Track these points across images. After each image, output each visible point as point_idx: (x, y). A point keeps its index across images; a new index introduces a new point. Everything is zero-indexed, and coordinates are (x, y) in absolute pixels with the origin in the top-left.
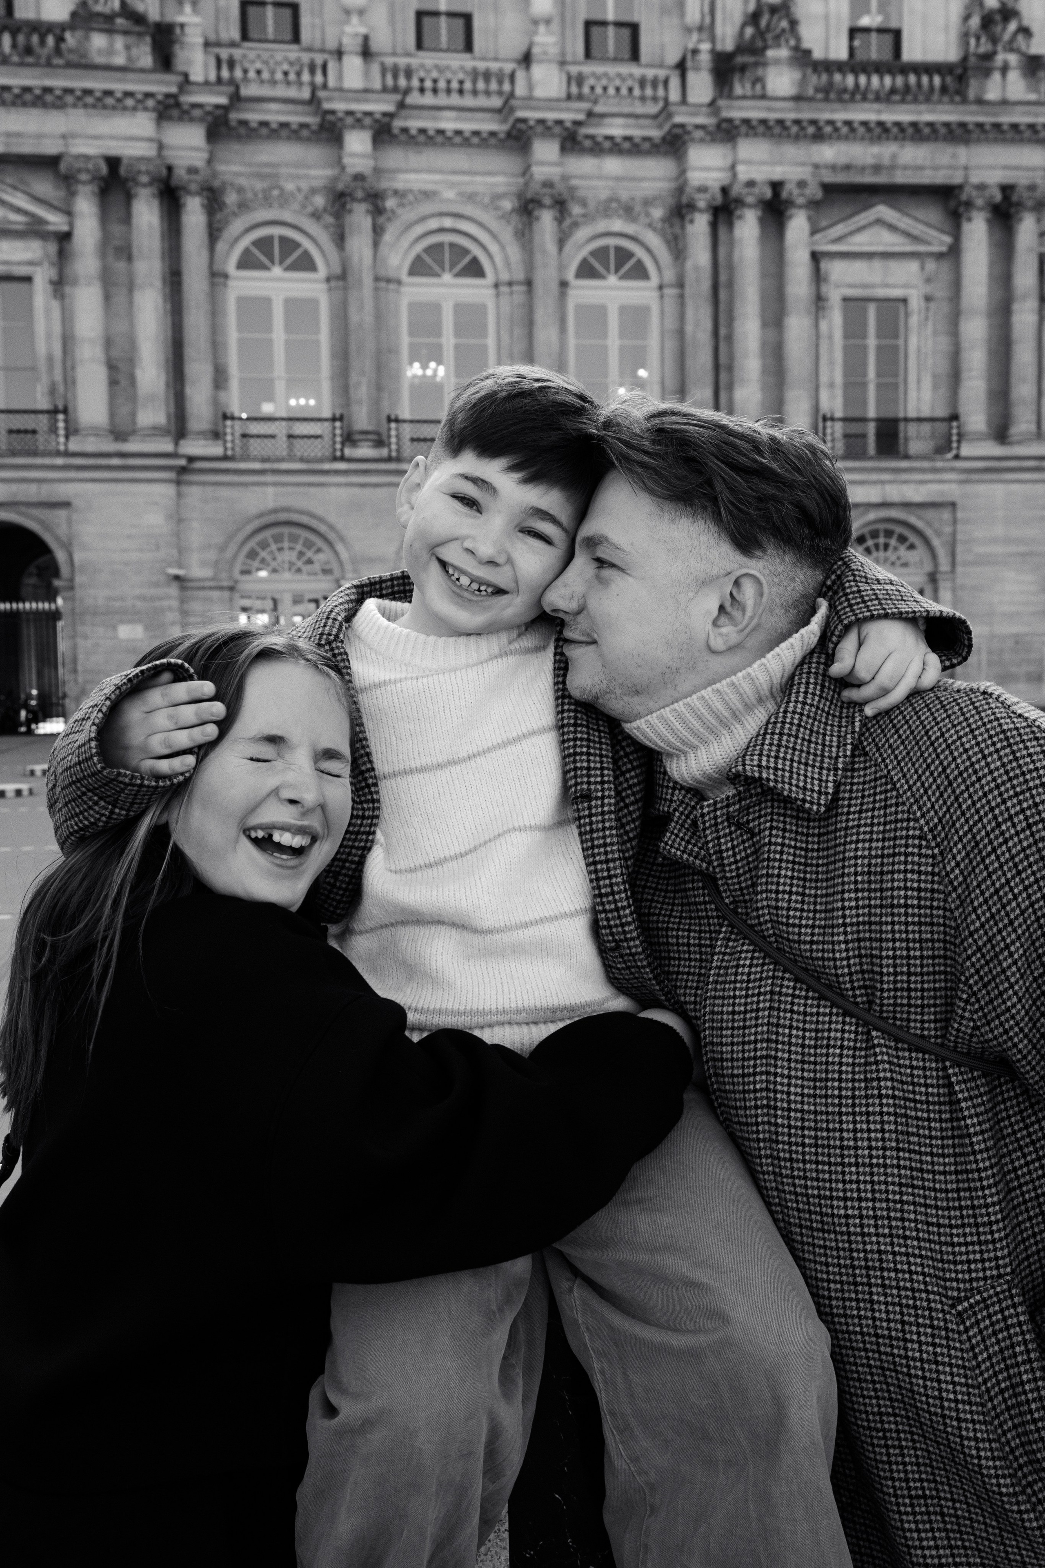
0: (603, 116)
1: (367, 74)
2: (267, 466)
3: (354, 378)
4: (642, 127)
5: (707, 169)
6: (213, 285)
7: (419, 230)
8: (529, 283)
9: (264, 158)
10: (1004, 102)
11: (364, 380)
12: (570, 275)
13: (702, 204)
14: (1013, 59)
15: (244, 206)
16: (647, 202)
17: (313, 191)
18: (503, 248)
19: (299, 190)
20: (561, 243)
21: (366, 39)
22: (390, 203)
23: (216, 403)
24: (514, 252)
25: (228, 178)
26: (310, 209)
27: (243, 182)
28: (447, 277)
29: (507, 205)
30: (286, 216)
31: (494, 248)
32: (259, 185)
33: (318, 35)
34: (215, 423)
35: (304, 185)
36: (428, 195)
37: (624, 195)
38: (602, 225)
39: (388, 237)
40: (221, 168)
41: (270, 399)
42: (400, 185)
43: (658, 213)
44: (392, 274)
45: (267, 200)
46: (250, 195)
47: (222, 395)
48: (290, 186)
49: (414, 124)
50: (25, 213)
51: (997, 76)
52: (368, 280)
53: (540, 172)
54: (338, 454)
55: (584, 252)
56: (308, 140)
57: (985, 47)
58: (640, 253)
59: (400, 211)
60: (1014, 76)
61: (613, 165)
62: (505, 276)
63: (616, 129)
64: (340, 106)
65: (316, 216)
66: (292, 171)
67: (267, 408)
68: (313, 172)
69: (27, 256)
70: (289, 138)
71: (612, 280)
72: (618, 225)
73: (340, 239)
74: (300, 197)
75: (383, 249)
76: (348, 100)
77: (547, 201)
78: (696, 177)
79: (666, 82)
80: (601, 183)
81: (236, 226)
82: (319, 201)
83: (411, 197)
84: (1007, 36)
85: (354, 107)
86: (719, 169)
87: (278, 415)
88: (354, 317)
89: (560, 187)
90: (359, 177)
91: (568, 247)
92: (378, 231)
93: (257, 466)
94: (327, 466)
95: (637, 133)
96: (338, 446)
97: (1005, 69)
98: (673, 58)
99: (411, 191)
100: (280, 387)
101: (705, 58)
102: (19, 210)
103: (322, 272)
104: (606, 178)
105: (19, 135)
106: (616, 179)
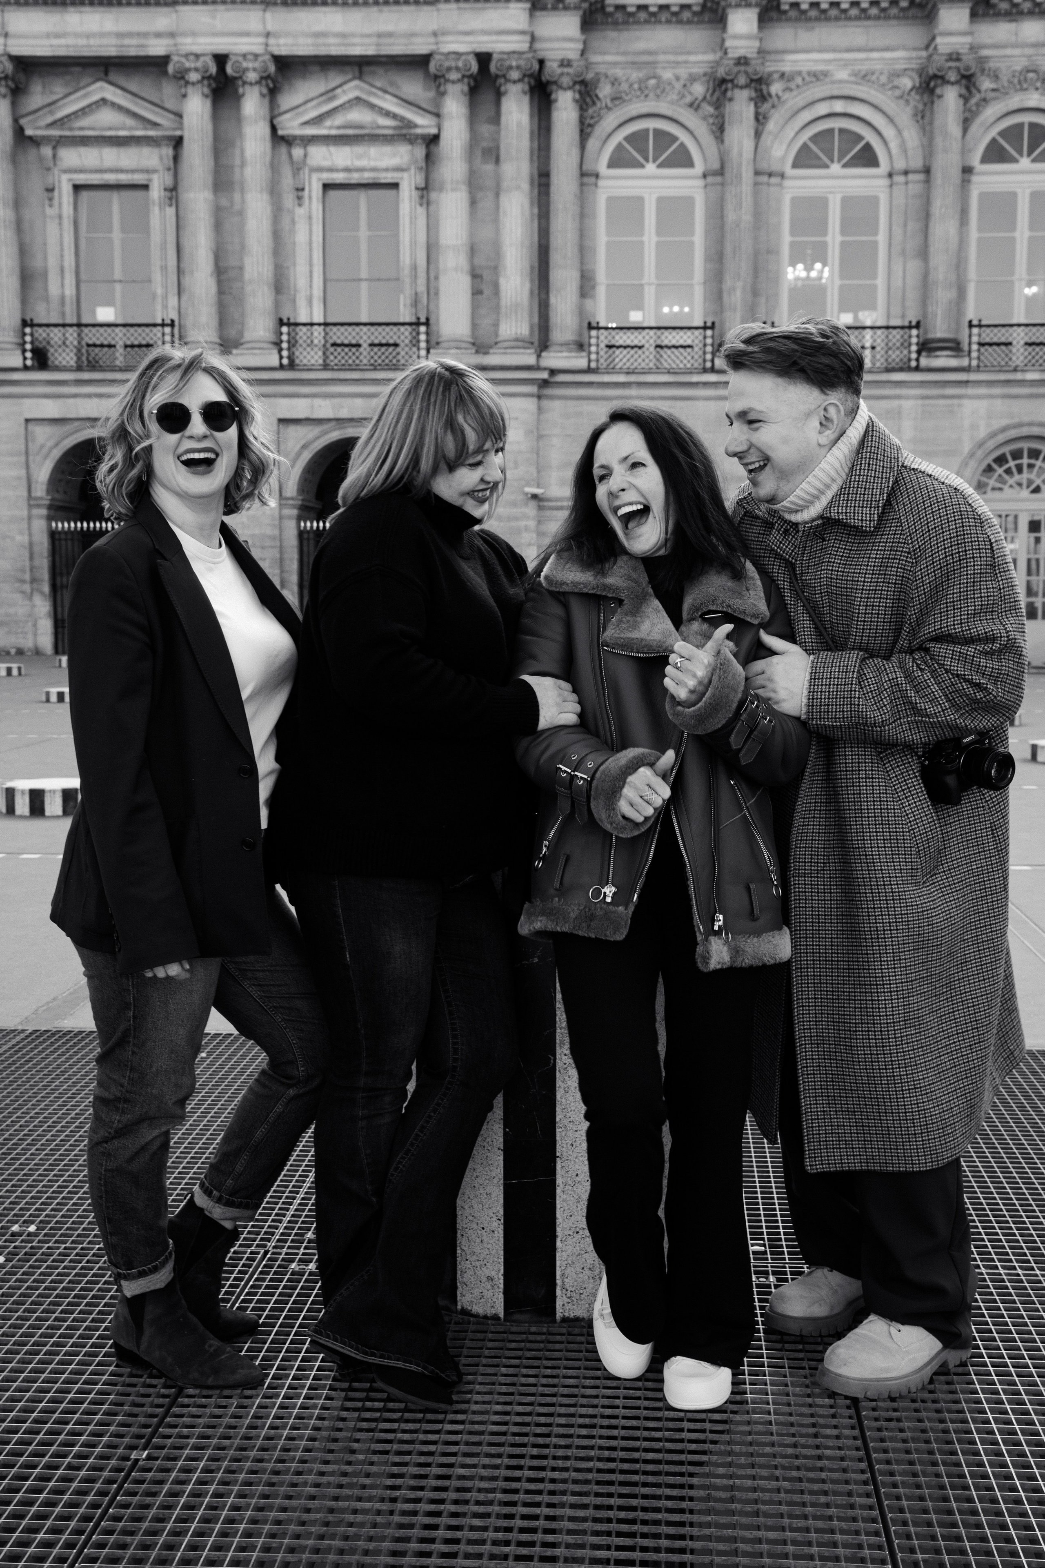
2: (632, 378)
3: (728, 283)
6: (582, 185)
7: (806, 116)
8: (927, 171)
9: (641, 45)
11: (739, 284)
12: (975, 160)
15: (617, 99)
17: (693, 79)
18: (899, 132)
19: (678, 79)
20: (966, 123)
22: (776, 88)
23: (581, 312)
24: (912, 136)
25: (602, 69)
26: (688, 99)
27: (619, 72)
28: (836, 168)
29: (907, 83)
30: (663, 108)
31: (889, 132)
32: (635, 75)
34: (580, 334)
35: (683, 72)
36: (817, 77)
38: (1016, 101)
40: (595, 58)
41: (640, 307)
42: (787, 68)
44: (775, 167)
45: (643, 91)
46: (625, 87)
47: (588, 303)
48: (667, 75)
50: (395, 116)
52: (747, 174)
53: (945, 44)
54: (709, 365)
55: (993, 133)
56: (689, 22)
59: (785, 96)
61: (1032, 29)
62: (900, 165)
65: (694, 106)
66: (671, 58)
67: (636, 317)
68: (692, 58)
69: (395, 161)
70: (668, 22)
71: (1025, 163)
72: (1034, 99)
73: (719, 130)
74: (678, 86)
75: (768, 138)
77: (952, 76)
80: (1017, 52)
81: (610, 121)
82: (699, 89)
83: (799, 80)
87: (645, 325)
88: (731, 216)
89: (968, 59)
90: (742, 61)
91: (974, 128)
92: (760, 119)
93: (622, 378)
94: (695, 378)
96: (709, 357)
99: (799, 73)
100: (650, 293)
102: (388, 114)
103: (699, 167)
104: (1024, 45)
105: (390, 35)
106: (1035, 45)
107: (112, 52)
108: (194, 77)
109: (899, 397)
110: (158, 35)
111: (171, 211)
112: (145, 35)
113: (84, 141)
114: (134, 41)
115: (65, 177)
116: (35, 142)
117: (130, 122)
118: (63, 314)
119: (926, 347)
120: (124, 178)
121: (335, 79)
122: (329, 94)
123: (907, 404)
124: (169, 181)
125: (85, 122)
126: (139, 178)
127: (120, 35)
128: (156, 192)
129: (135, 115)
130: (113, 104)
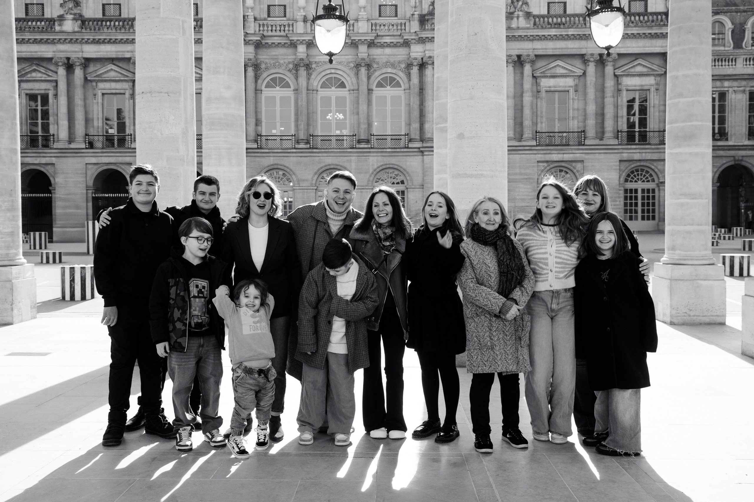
0: (383, 36)
1: (305, 27)
2: (270, 151)
3: (299, 123)
4: (396, 39)
5: (417, 52)
6: (256, 93)
7: (323, 74)
8: (358, 90)
9: (274, 53)
10: (518, 28)
11: (303, 123)
12: (374, 87)
13: (415, 64)
14: (521, 13)
15: (267, 69)
16: (399, 62)
17: (289, 63)
18: (351, 79)
19: (285, 63)
20: (369, 78)
21: (305, 16)
22: (314, 66)
23: (256, 131)
24: (354, 80)
25: (262, 60)
26: (288, 69)
27: (267, 61)
28: (333, 88)
29: (352, 65)
30: (281, 71)
31: (348, 79)
32: (272, 62)
33: (292, 15)
34: (256, 137)
35: (286, 61)
36: (326, 63)
37: (392, 60)
38: (384, 70)
39: (313, 77)
40: (260, 57)
41: (275, 129)
42: (317, 60)
43: (403, 66)
44: (315, 88)
45: (274, 67)
46: (269, 65)
47: (259, 128)
48: (282, 62)
51: (515, 19)
52: (304, 91)
53: (361, 56)
54: (294, 146)
55: (379, 79)
56: (287, 47)
57: (512, 10)
58: (398, 79)
59: (317, 68)
60: (521, 19)
61: (388, 51)
62: (352, 88)
63: (388, 40)
64: (296, 38)
65: (290, 71)
66: (282, 57)
67: (274, 131)
68: (289, 57)
69: (200, 87)
70: (281, 47)
71: (388, 87)
72: (389, 70)
73: (297, 78)
74: (285, 65)
75: (311, 80)
76: (299, 36)
77: (363, 64)
78: (413, 55)
79: (405, 24)
80: (383, 57)
81: (265, 75)
82: (291, 66)
83: (321, 64)
84: (519, 6)
85: (300, 38)
86: (421, 52)
87: (277, 135)
88: (300, 103)
89: (368, 59)
90: (302, 59)
91: (373, 78)
93: (267, 151)
94: (289, 151)
95: (395, 41)
96: (294, 144)
97: (518, 17)
98: (408, 15)
99: (321, 62)
100: (278, 124)
101: (416, 17)
103: (292, 88)
104: (385, 55)
106: (388, 55)
107: (114, 56)
109: (350, 156)
110: (128, 52)
111: (132, 101)
112: (124, 52)
113: (106, 81)
114: (121, 53)
115: (99, 91)
116: (91, 81)
117: (120, 75)
118: (98, 132)
119: (359, 141)
120: (117, 91)
123: (353, 158)
124: (131, 92)
125: (105, 75)
126: (122, 91)
127: (116, 52)
128: (127, 95)
129: (121, 73)
130: (114, 70)
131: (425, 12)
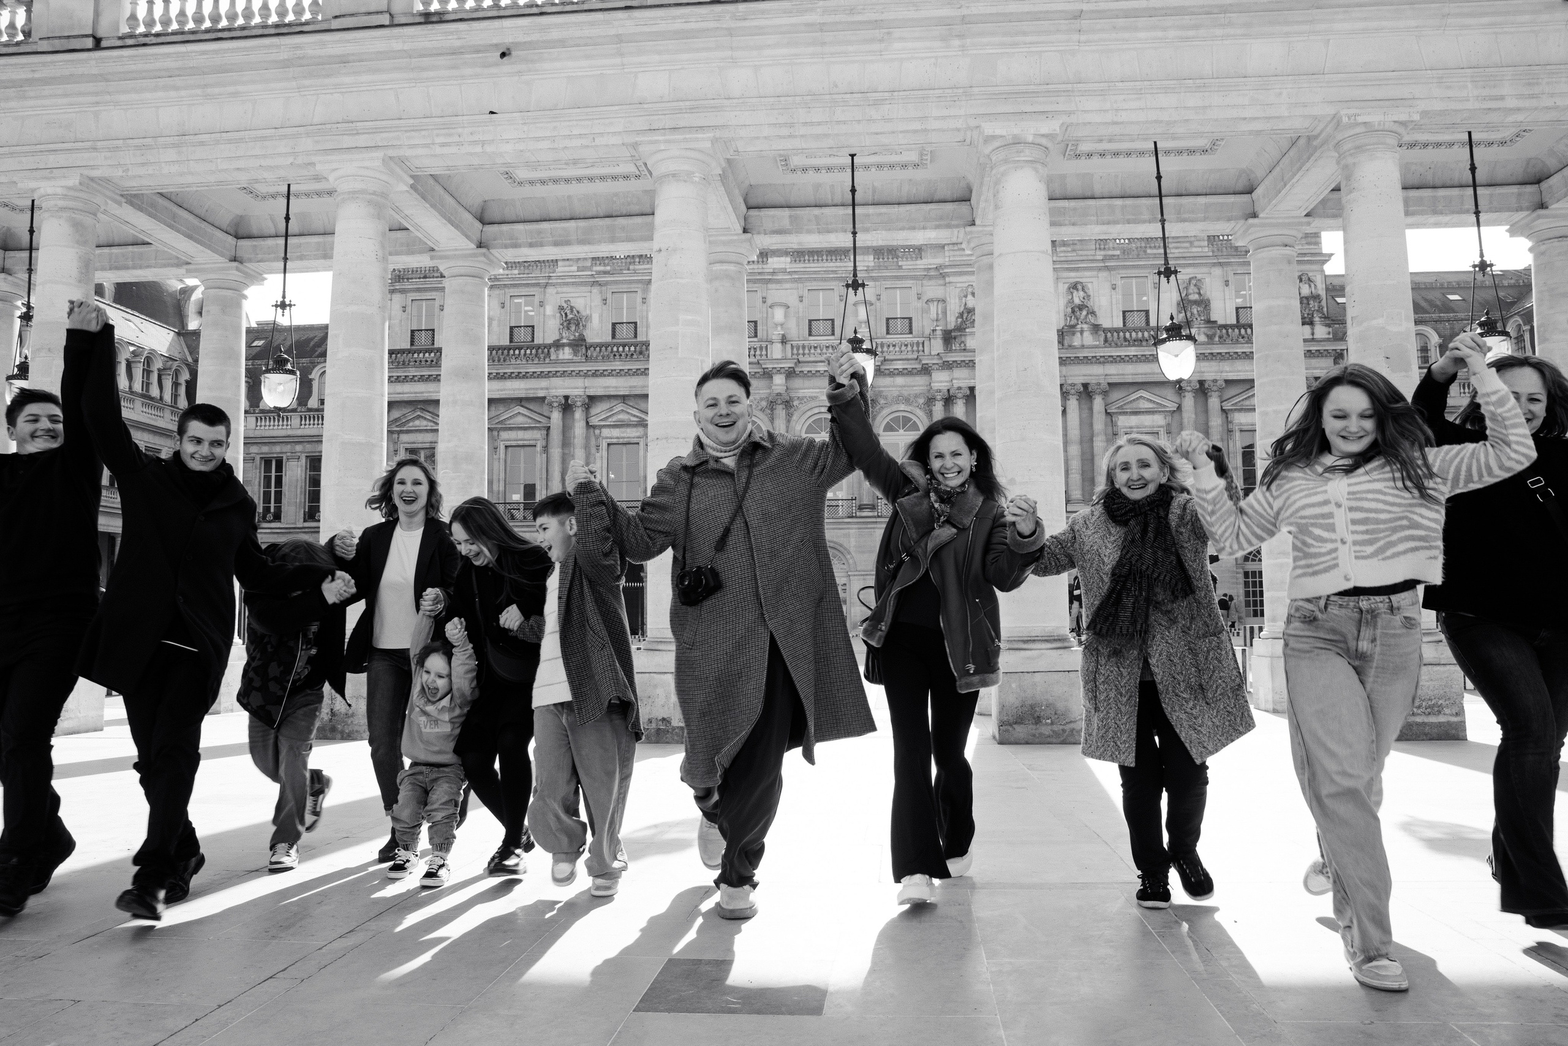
0: (892, 360)
1: (784, 350)
4: (911, 364)
5: (941, 382)
7: (809, 413)
10: (1083, 346)
13: (939, 397)
14: (1085, 326)
16: (916, 396)
17: (762, 399)
21: (783, 336)
22: (796, 403)
26: (760, 407)
33: (765, 333)
36: (813, 398)
37: (906, 393)
38: (895, 408)
39: (795, 418)
42: (800, 395)
43: (921, 401)
49: (806, 369)
50: (637, 417)
51: (1078, 334)
55: (888, 419)
57: (1074, 322)
58: (914, 419)
59: (800, 406)
60: (1086, 334)
61: (900, 380)
63: (899, 365)
64: (770, 366)
65: (762, 410)
69: (638, 434)
71: (901, 431)
72: (902, 407)
73: (772, 419)
75: (793, 423)
76: (773, 363)
78: (936, 386)
79: (923, 343)
80: (894, 389)
82: (764, 404)
83: (805, 400)
84: (1082, 317)
85: (776, 366)
86: (947, 382)
90: (779, 394)
92: (789, 416)
95: (909, 367)
97: (1082, 332)
98: (927, 332)
99: (805, 397)
101: (939, 333)
102: (635, 416)
105: (635, 387)
106: (901, 387)
107: (523, 396)
108: (555, 404)
109: (848, 528)
110: (542, 389)
111: (544, 456)
112: (537, 389)
113: (511, 429)
114: (532, 392)
115: (502, 443)
117: (529, 421)
118: (499, 498)
119: (861, 508)
120: (526, 443)
121: (614, 402)
122: (611, 409)
123: (852, 531)
124: (544, 443)
125: (511, 421)
126: (532, 443)
127: (527, 389)
128: (539, 448)
129: (531, 418)
130: (523, 415)
131: (951, 326)
